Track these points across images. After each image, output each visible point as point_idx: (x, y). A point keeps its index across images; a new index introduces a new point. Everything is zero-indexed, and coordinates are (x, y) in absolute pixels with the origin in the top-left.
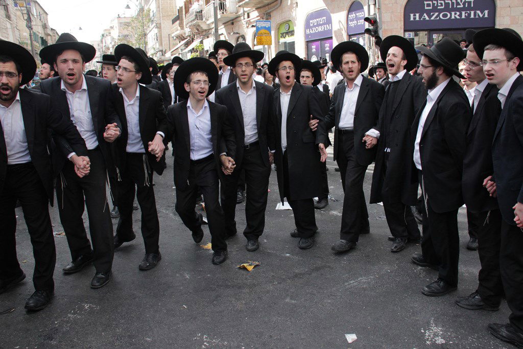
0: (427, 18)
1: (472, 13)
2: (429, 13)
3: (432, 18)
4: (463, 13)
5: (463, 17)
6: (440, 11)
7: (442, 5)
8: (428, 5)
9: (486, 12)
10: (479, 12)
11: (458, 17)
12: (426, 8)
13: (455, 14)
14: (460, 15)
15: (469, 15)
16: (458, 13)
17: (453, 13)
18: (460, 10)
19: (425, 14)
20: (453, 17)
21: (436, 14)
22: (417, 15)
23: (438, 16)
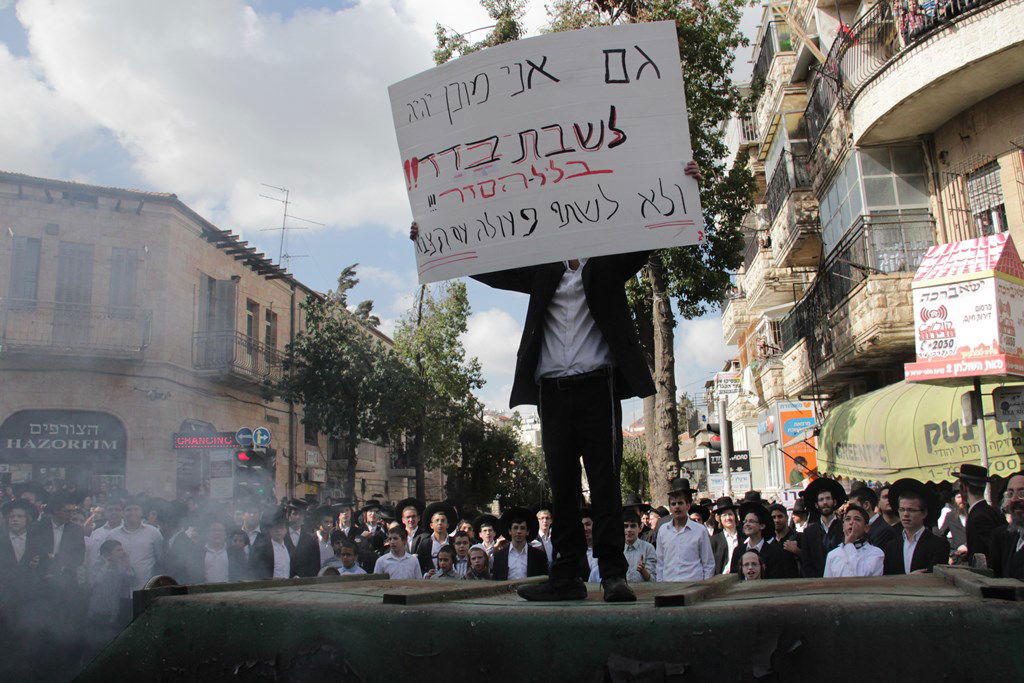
0: (33, 446)
1: (97, 442)
2: (35, 439)
3: (41, 447)
4: (85, 442)
5: (84, 446)
6: (53, 438)
7: (55, 431)
8: (36, 429)
9: (114, 442)
10: (105, 442)
11: (77, 447)
12: (32, 432)
13: (74, 442)
14: (81, 445)
15: (93, 445)
16: (77, 442)
17: (70, 442)
18: (81, 439)
19: (30, 441)
20: (70, 447)
21: (47, 441)
22: (19, 441)
23: (49, 444)
